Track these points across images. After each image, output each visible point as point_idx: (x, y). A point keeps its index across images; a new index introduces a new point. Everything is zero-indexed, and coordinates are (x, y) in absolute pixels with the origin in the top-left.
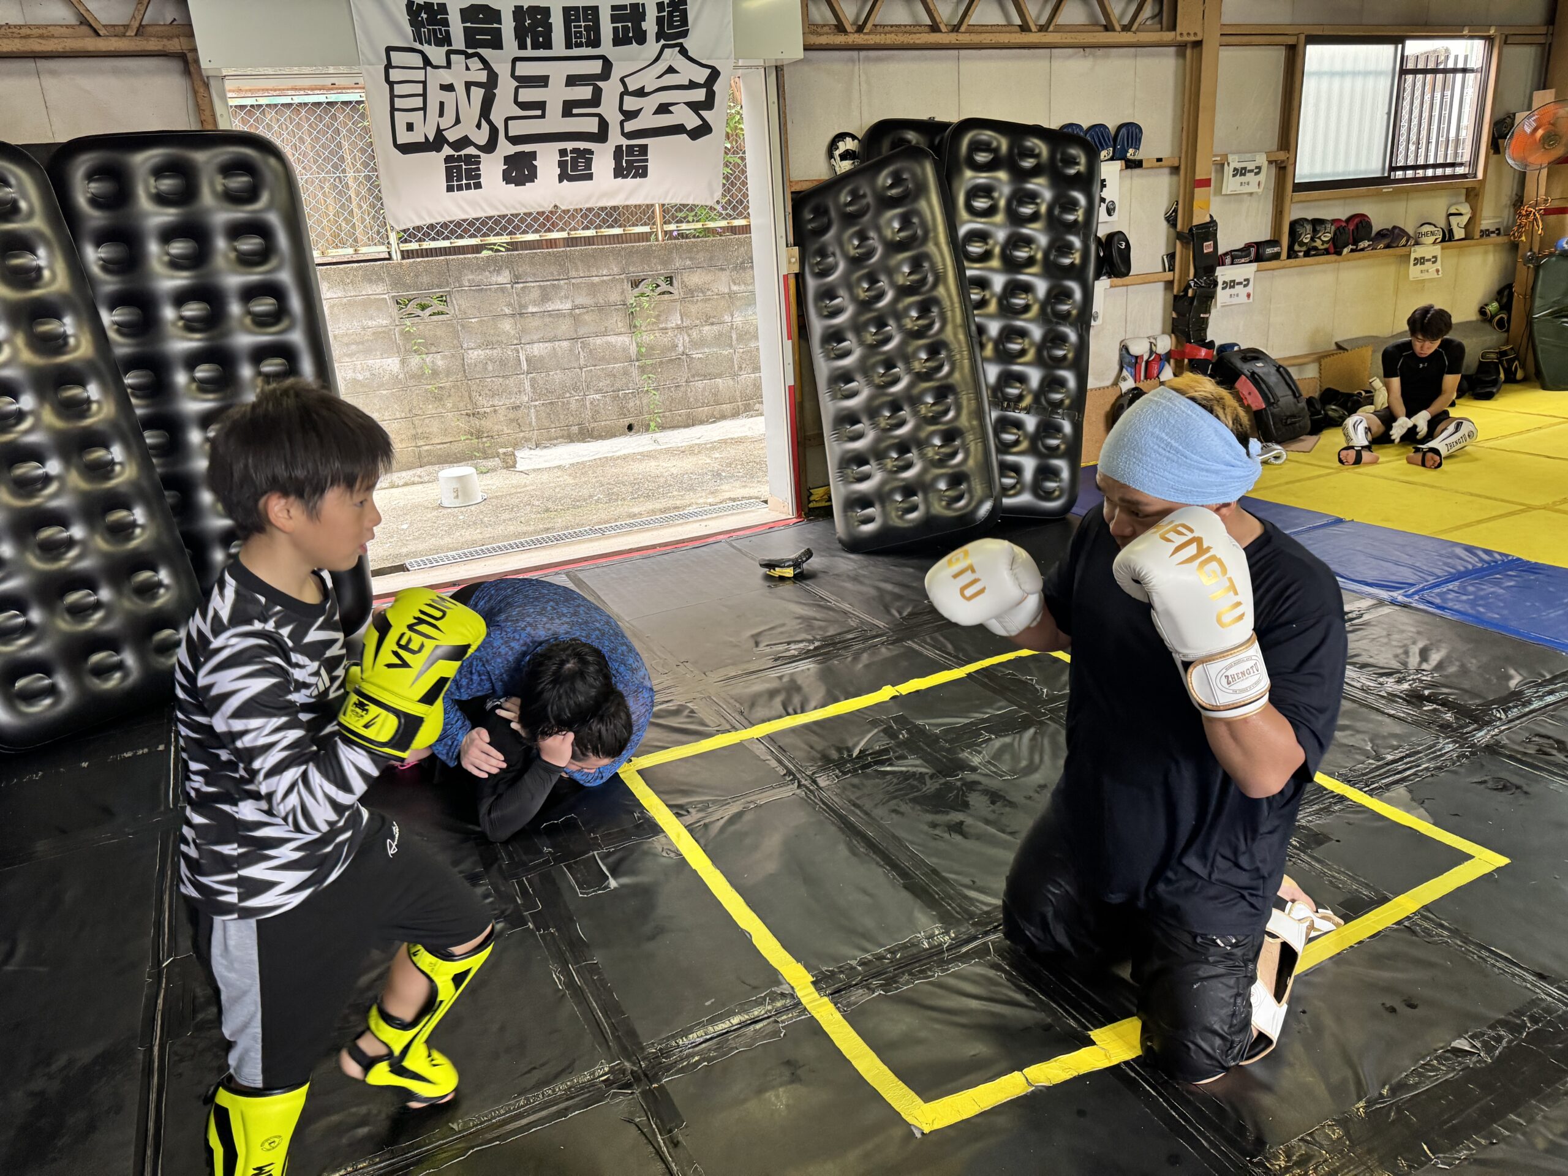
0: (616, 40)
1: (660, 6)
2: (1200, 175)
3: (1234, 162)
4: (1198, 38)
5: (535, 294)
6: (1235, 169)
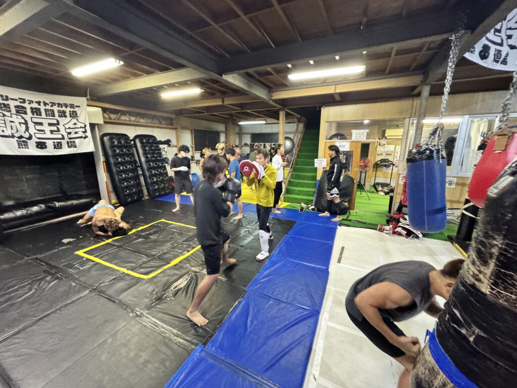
0: (59, 116)
1: (70, 111)
4: (177, 128)
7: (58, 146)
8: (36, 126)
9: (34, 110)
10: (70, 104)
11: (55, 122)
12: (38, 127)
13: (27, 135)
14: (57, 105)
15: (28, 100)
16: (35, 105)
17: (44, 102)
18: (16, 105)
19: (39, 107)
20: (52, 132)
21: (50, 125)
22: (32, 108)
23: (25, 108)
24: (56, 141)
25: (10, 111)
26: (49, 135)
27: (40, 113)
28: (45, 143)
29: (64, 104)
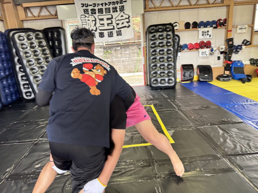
0: (113, 12)
1: (120, 7)
2: (229, 29)
3: (239, 27)
4: (229, 4)
5: (124, 51)
6: (240, 28)
7: (110, 35)
8: (100, 21)
9: (100, 10)
10: (120, 1)
11: (110, 16)
12: (102, 22)
13: (94, 29)
14: (112, 4)
15: (97, 4)
16: (100, 7)
17: (105, 3)
18: (91, 9)
19: (102, 7)
20: (108, 24)
21: (108, 19)
22: (99, 9)
23: (95, 10)
24: (109, 31)
25: (88, 14)
26: (106, 27)
27: (103, 11)
28: (103, 33)
29: (116, 1)
